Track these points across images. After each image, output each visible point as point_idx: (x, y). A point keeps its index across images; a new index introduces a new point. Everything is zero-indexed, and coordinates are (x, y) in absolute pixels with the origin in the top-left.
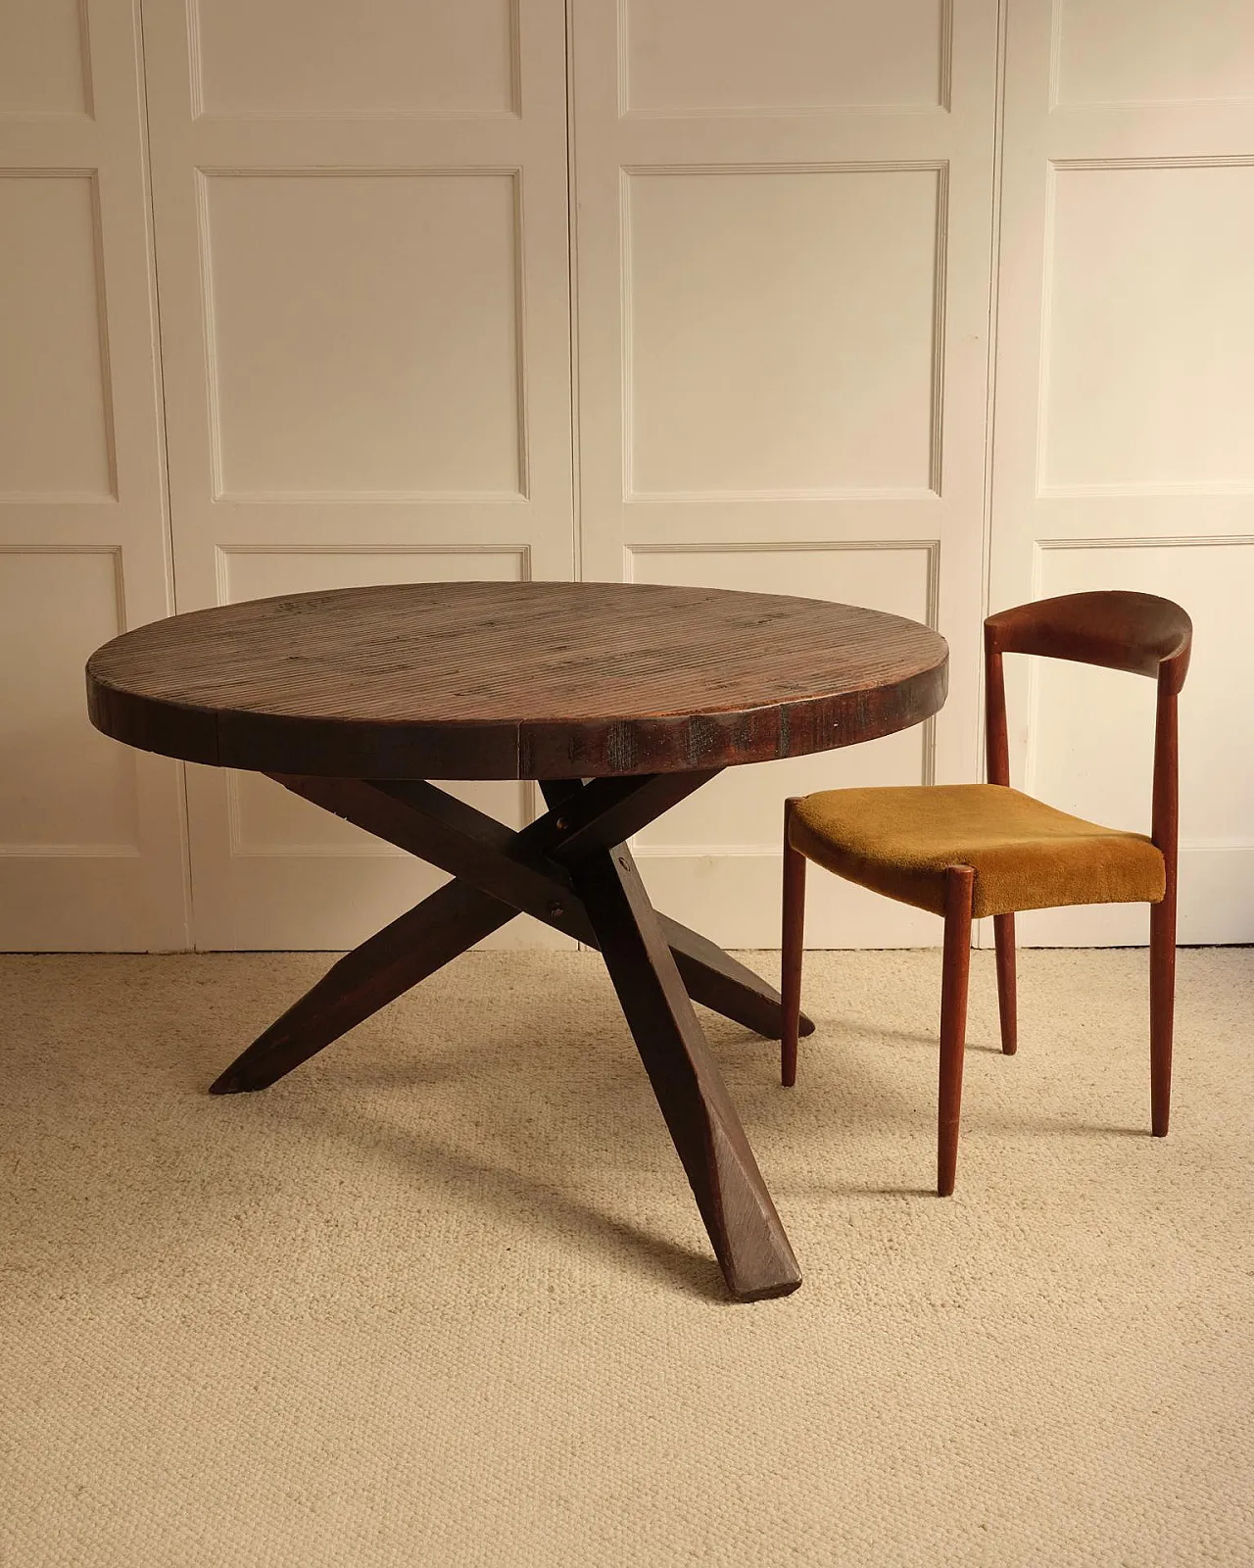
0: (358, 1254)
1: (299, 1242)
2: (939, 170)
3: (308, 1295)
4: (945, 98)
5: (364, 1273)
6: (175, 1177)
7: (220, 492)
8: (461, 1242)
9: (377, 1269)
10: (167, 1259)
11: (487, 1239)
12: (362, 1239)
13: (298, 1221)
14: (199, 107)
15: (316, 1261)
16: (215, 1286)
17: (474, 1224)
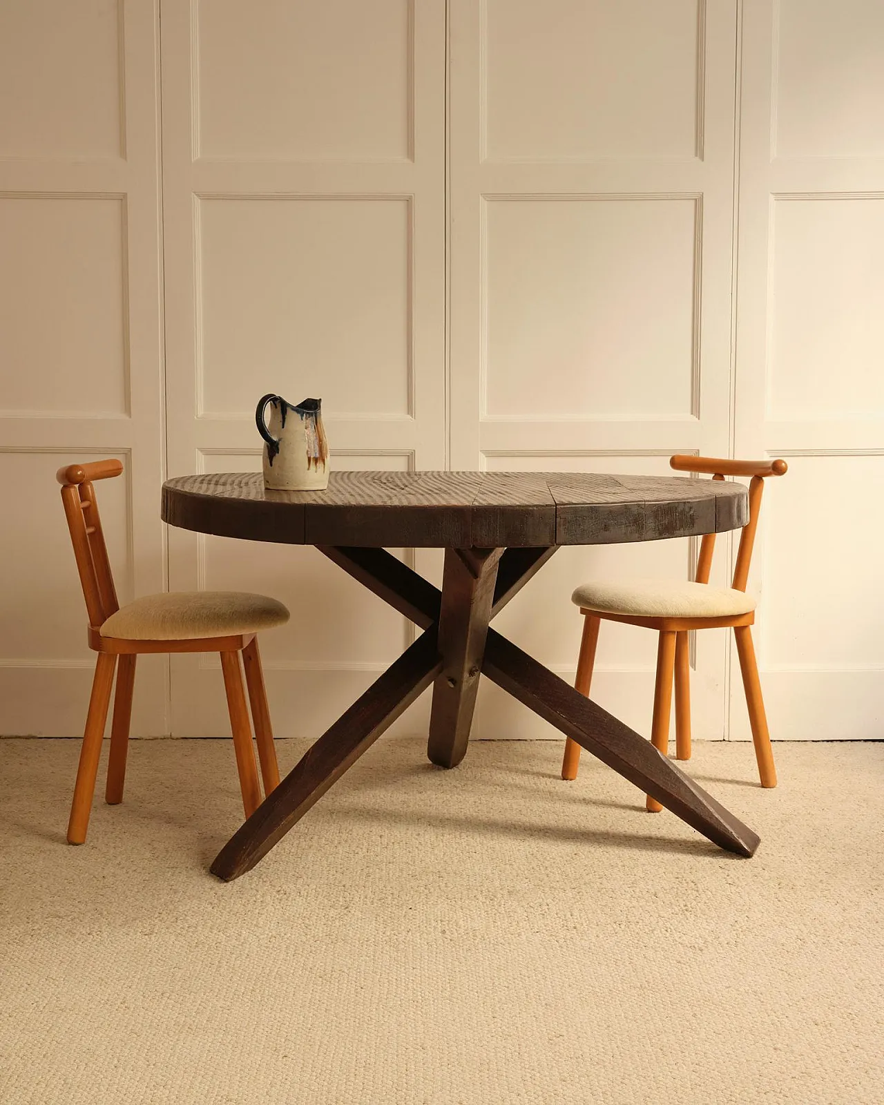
0: (302, 911)
1: (258, 904)
2: (696, 200)
3: (268, 934)
4: (700, 151)
5: (307, 921)
6: (167, 865)
7: (201, 412)
8: (376, 904)
9: (316, 919)
10: (164, 912)
11: (394, 903)
12: (304, 902)
13: (257, 891)
14: (197, 154)
15: (272, 914)
16: (199, 928)
17: (385, 894)
